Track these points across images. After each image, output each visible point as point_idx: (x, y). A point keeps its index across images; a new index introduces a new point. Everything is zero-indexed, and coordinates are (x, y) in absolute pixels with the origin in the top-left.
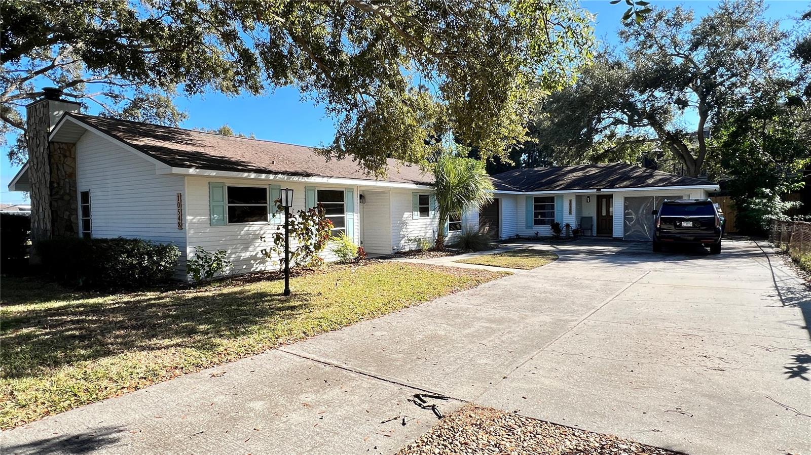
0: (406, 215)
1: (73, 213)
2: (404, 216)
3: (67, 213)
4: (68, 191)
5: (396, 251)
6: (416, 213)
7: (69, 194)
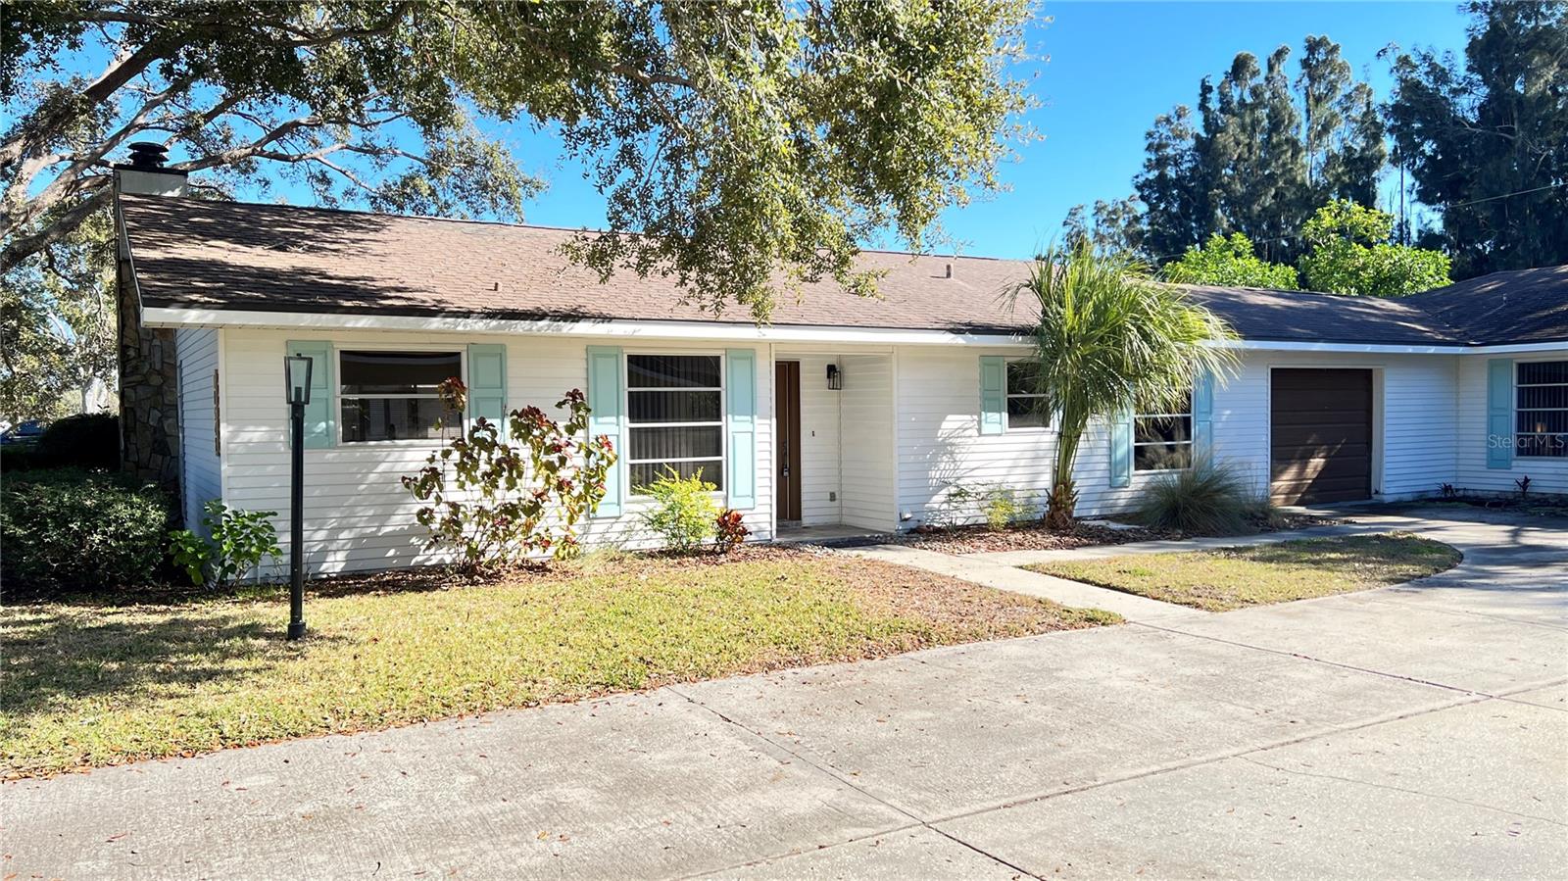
0: (952, 423)
1: (169, 414)
2: (944, 425)
3: (156, 414)
4: (158, 367)
5: (913, 525)
6: (995, 416)
7: (159, 373)
